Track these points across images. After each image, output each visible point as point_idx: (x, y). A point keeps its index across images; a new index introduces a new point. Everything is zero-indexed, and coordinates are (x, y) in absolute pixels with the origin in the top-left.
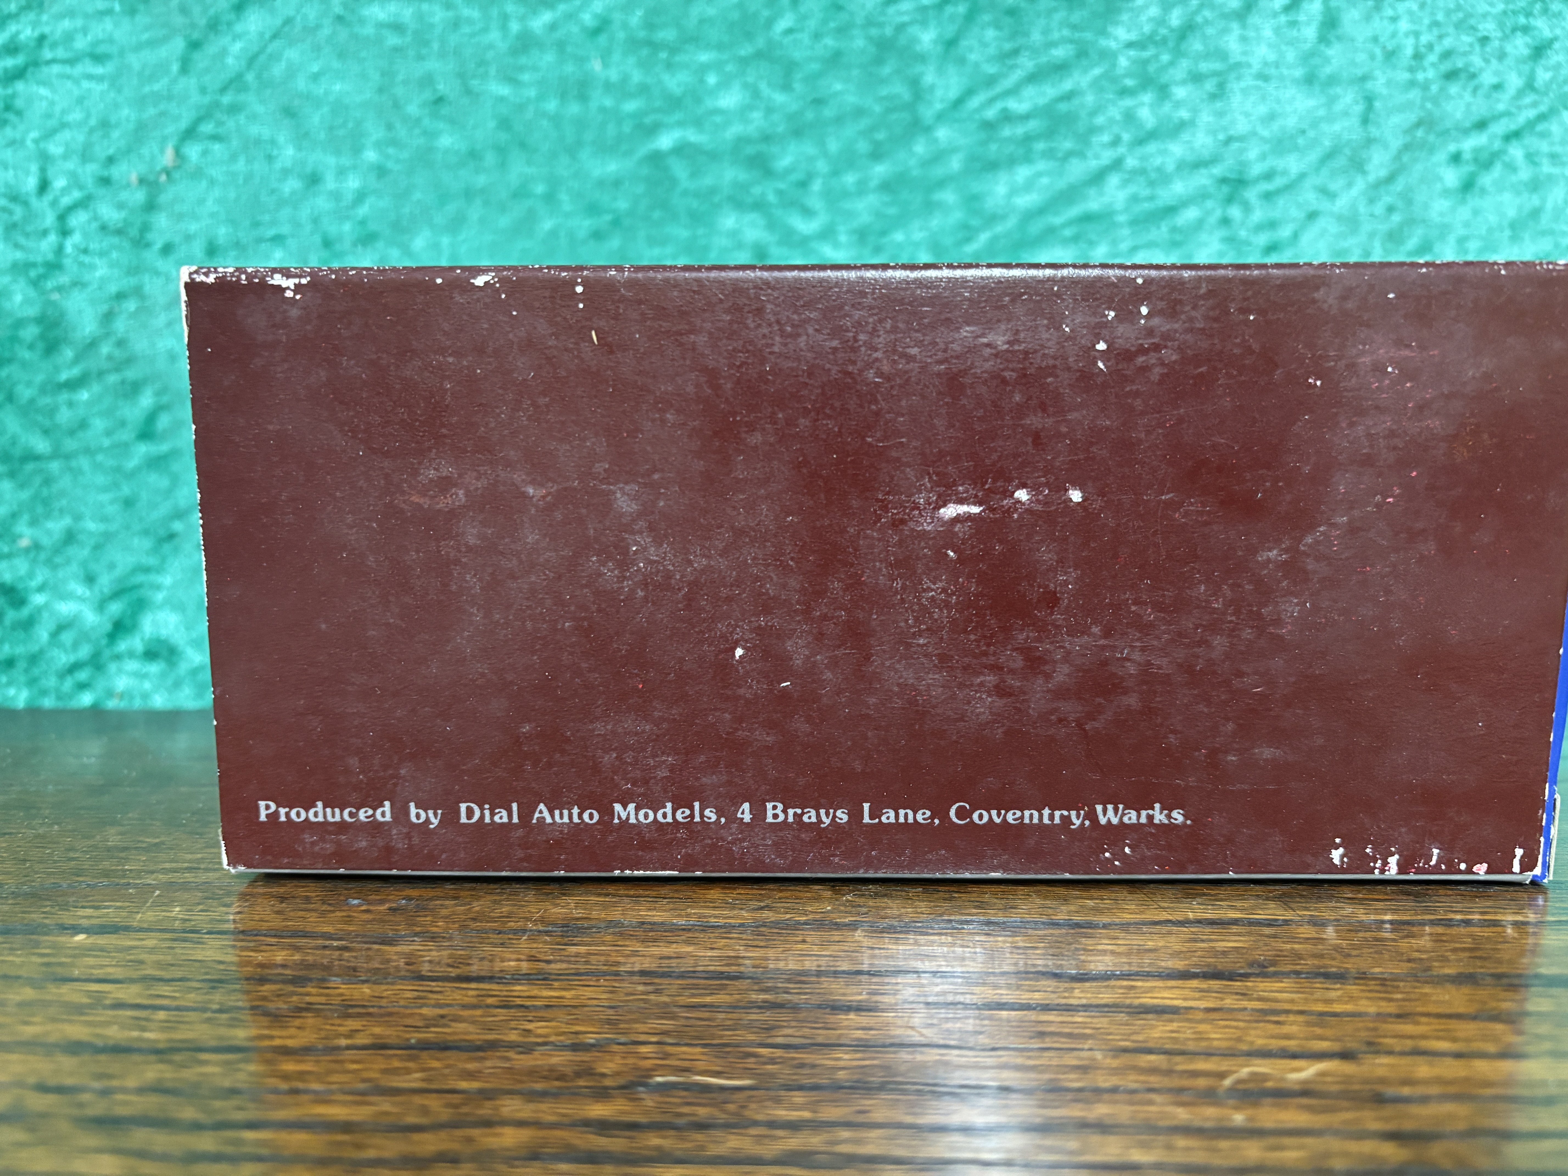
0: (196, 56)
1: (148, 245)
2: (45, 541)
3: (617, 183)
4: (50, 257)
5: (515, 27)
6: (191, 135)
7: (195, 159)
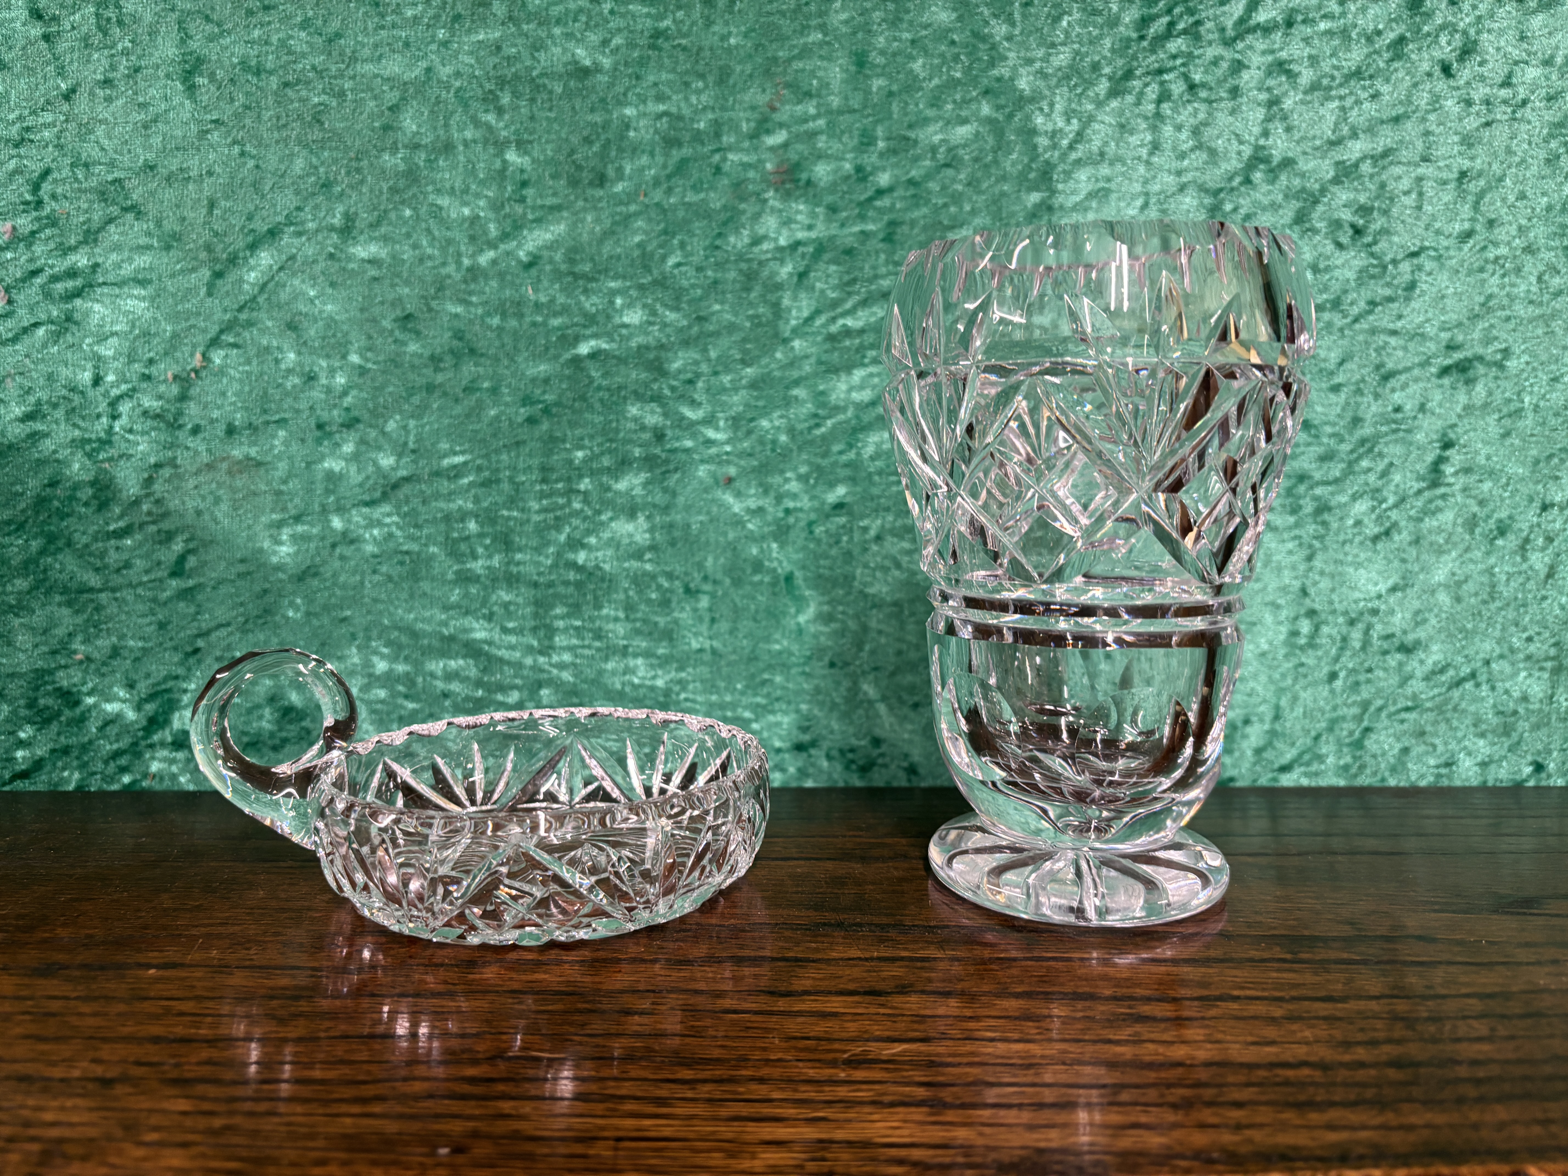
0: (219, 282)
1: (180, 427)
2: (96, 655)
3: (546, 381)
4: (102, 435)
5: (466, 262)
6: (215, 342)
7: (218, 361)
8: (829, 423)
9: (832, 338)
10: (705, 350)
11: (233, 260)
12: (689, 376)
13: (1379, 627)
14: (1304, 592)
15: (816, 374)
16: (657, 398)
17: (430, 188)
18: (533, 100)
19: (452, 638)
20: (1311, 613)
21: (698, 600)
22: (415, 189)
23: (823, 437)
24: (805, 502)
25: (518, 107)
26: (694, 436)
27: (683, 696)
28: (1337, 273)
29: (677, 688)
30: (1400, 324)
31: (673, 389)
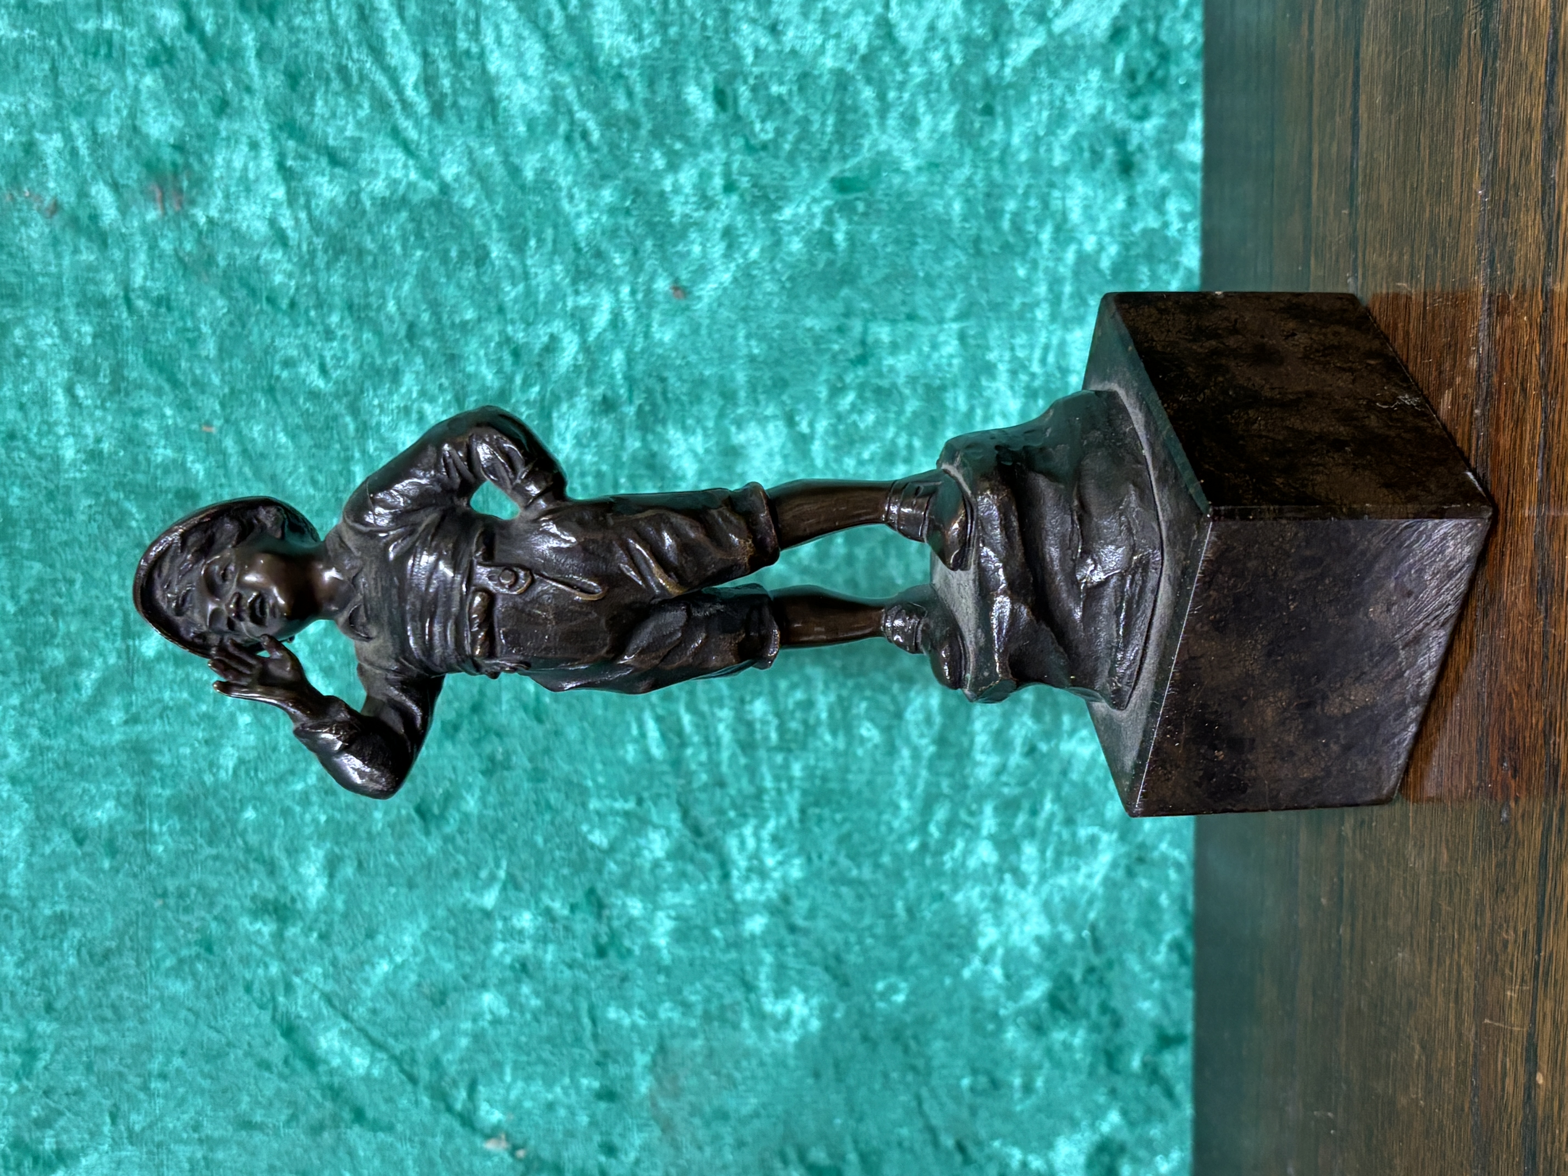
8: (581, 115)
9: (437, 110)
10: (464, 327)
11: (335, 1093)
15: (499, 138)
17: (208, 779)
18: (56, 612)
19: (941, 741)
21: (877, 341)
22: (211, 802)
23: (607, 124)
25: (68, 634)
27: (1036, 368)
29: (1024, 378)
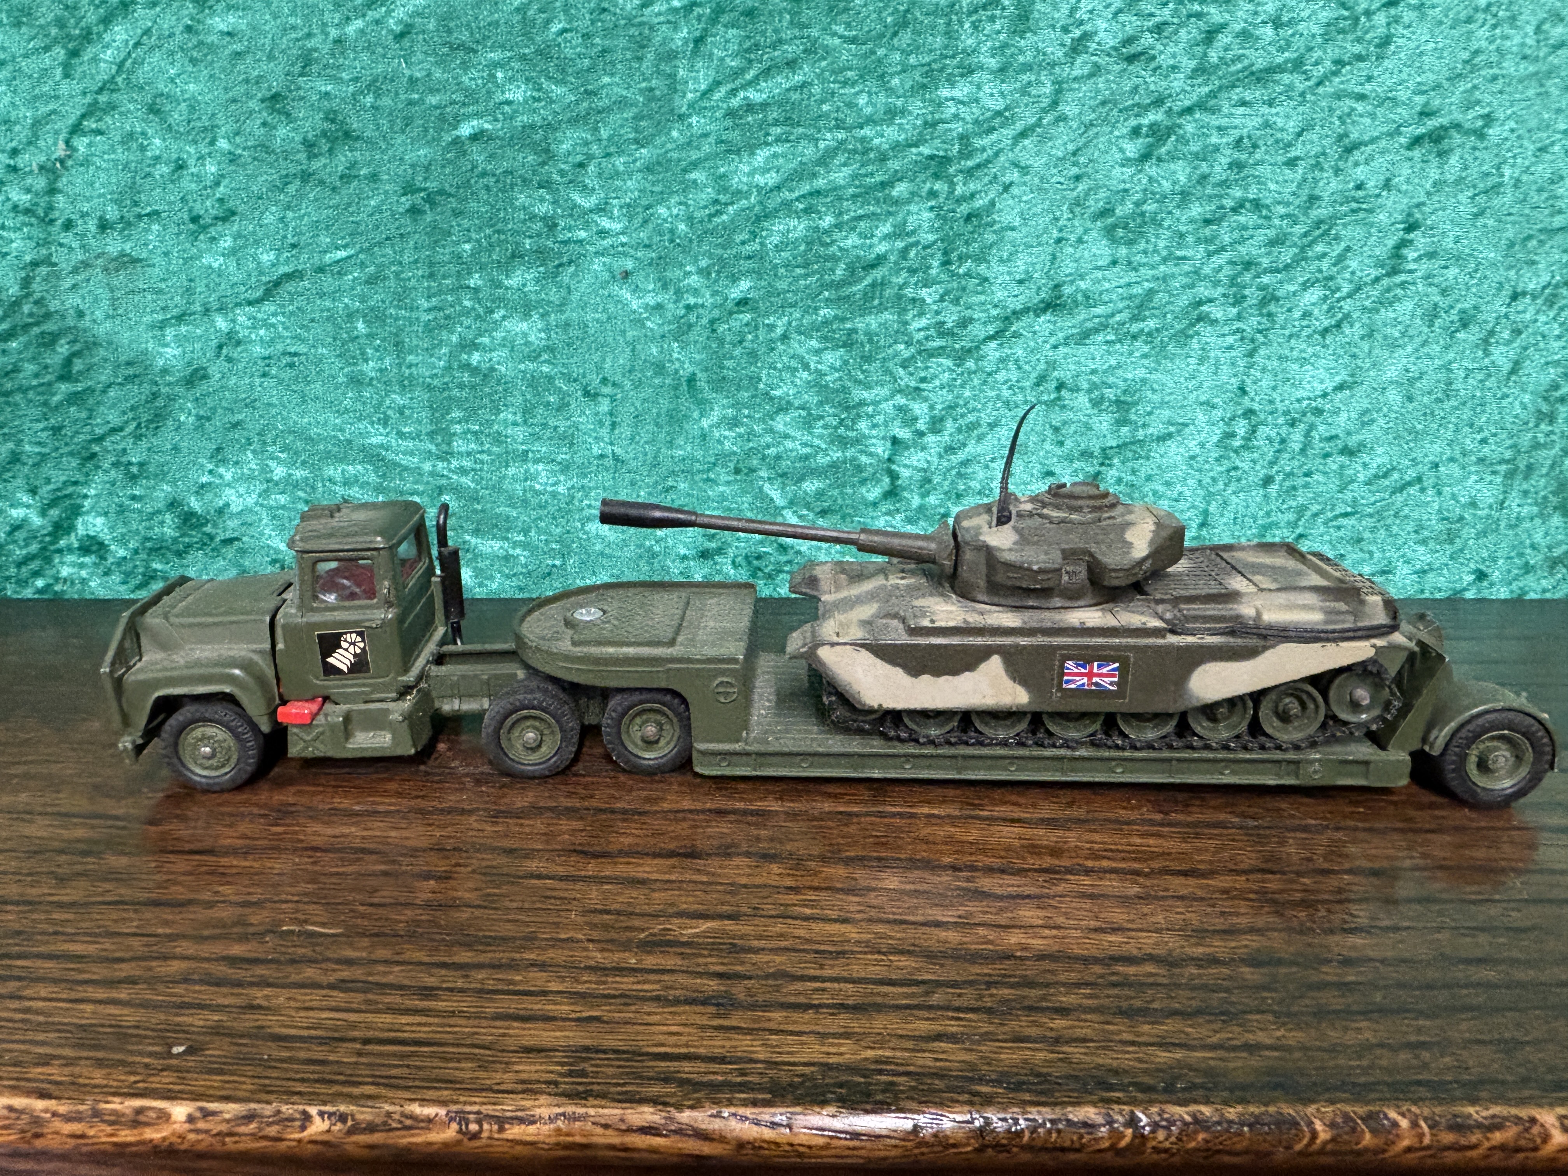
0: (75, 62)
1: (52, 222)
3: (427, 167)
5: (333, 32)
6: (76, 129)
7: (82, 149)
12: (579, 158)
13: (1321, 428)
14: (1243, 390)
16: (546, 184)
20: (1249, 413)
24: (708, 299)
26: (586, 226)
28: (1301, 27)
30: (1368, 87)
31: (562, 174)
